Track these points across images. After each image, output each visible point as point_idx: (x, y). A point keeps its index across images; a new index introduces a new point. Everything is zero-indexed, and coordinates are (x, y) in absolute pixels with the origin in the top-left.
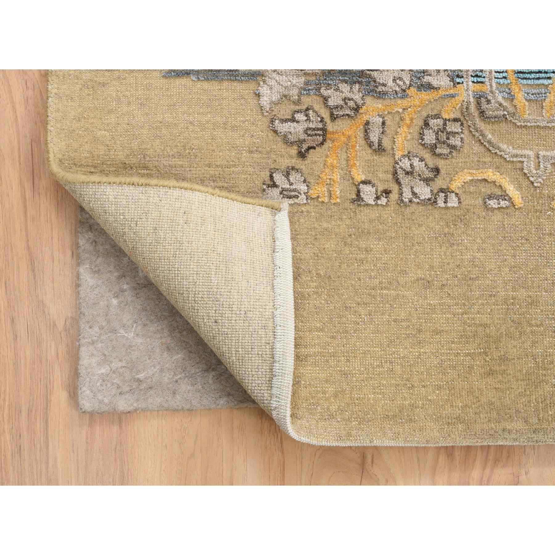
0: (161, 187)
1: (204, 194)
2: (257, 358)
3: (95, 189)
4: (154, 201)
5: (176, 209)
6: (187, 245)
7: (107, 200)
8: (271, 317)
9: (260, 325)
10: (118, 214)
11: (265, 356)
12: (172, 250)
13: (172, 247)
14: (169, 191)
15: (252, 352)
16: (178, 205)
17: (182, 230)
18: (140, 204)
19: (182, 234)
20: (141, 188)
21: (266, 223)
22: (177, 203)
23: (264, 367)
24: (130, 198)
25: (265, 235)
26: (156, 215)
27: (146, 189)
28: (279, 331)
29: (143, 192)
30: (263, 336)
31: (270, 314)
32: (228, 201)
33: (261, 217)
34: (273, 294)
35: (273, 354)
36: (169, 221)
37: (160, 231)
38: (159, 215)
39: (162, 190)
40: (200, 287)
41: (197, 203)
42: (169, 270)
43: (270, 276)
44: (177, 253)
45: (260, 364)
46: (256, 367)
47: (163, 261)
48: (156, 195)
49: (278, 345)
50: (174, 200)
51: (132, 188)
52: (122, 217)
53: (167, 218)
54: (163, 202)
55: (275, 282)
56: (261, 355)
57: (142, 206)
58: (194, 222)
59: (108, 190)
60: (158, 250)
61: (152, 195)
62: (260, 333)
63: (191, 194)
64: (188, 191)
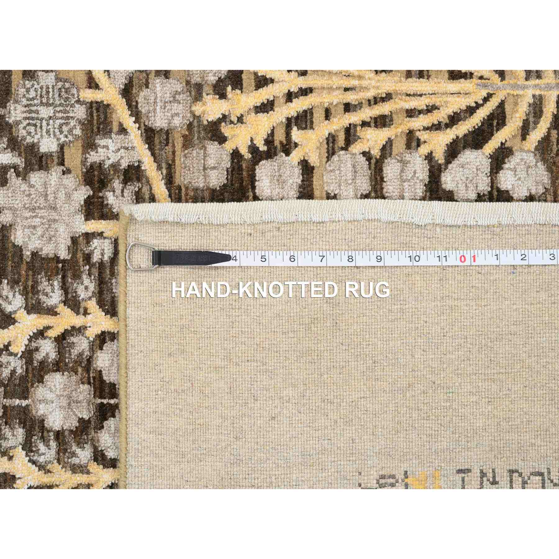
0: (128, 352)
1: (128, 305)
2: (294, 240)
3: (132, 423)
4: (143, 358)
5: (148, 334)
6: (184, 320)
7: (143, 410)
8: (253, 227)
9: (261, 238)
10: (157, 396)
11: (292, 232)
12: (190, 335)
13: (187, 336)
14: (130, 344)
15: (288, 245)
16: (144, 333)
17: (169, 327)
18: (145, 373)
19: (174, 327)
20: (130, 373)
21: (145, 230)
22: (142, 334)
23: (303, 232)
24: (140, 384)
25: (160, 231)
26: (156, 355)
27: (130, 367)
28: (266, 218)
29: (134, 370)
30: (272, 234)
31: (249, 228)
32: (129, 276)
33: (140, 236)
34: (228, 225)
35: (290, 223)
36: (161, 340)
37: (172, 350)
38: (156, 352)
39: (130, 351)
40: (225, 303)
41: (139, 313)
42: (210, 337)
43: (208, 228)
44: (193, 330)
45: (300, 237)
46: (303, 241)
47: (201, 345)
48: (136, 357)
49: (280, 218)
50: (139, 337)
51: (130, 383)
52: (160, 392)
53: (159, 344)
54: (142, 349)
55: (215, 222)
56: (291, 235)
57: (148, 370)
58: (160, 314)
59: (134, 409)
60: (190, 351)
61: (137, 362)
62: (269, 238)
63: (130, 319)
64: (128, 322)
